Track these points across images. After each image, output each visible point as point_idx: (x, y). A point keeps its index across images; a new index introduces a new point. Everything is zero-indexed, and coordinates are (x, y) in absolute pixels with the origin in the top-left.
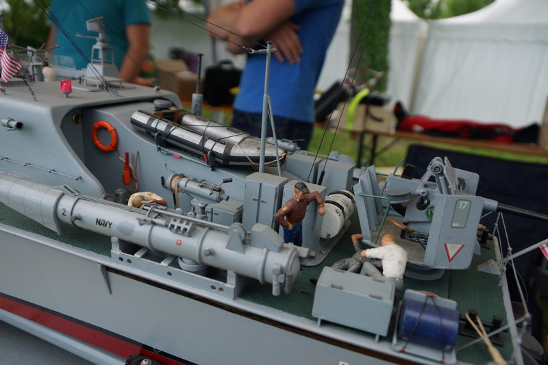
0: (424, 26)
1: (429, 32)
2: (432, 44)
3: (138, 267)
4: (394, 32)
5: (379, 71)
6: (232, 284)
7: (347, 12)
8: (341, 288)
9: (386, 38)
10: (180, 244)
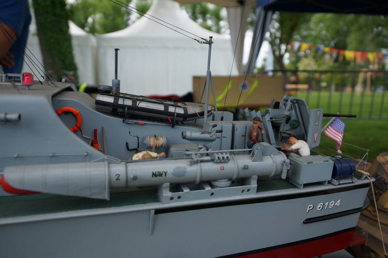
0: (93, 39)
1: (98, 43)
2: (102, 51)
3: (187, 199)
4: (74, 42)
5: (71, 71)
6: (254, 184)
7: (33, 28)
8: (312, 163)
9: (70, 47)
10: (223, 169)
